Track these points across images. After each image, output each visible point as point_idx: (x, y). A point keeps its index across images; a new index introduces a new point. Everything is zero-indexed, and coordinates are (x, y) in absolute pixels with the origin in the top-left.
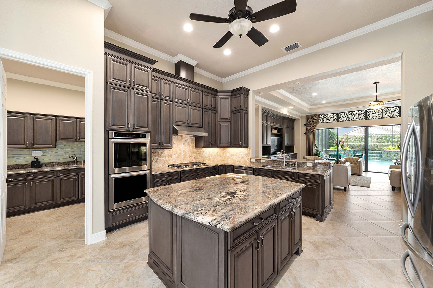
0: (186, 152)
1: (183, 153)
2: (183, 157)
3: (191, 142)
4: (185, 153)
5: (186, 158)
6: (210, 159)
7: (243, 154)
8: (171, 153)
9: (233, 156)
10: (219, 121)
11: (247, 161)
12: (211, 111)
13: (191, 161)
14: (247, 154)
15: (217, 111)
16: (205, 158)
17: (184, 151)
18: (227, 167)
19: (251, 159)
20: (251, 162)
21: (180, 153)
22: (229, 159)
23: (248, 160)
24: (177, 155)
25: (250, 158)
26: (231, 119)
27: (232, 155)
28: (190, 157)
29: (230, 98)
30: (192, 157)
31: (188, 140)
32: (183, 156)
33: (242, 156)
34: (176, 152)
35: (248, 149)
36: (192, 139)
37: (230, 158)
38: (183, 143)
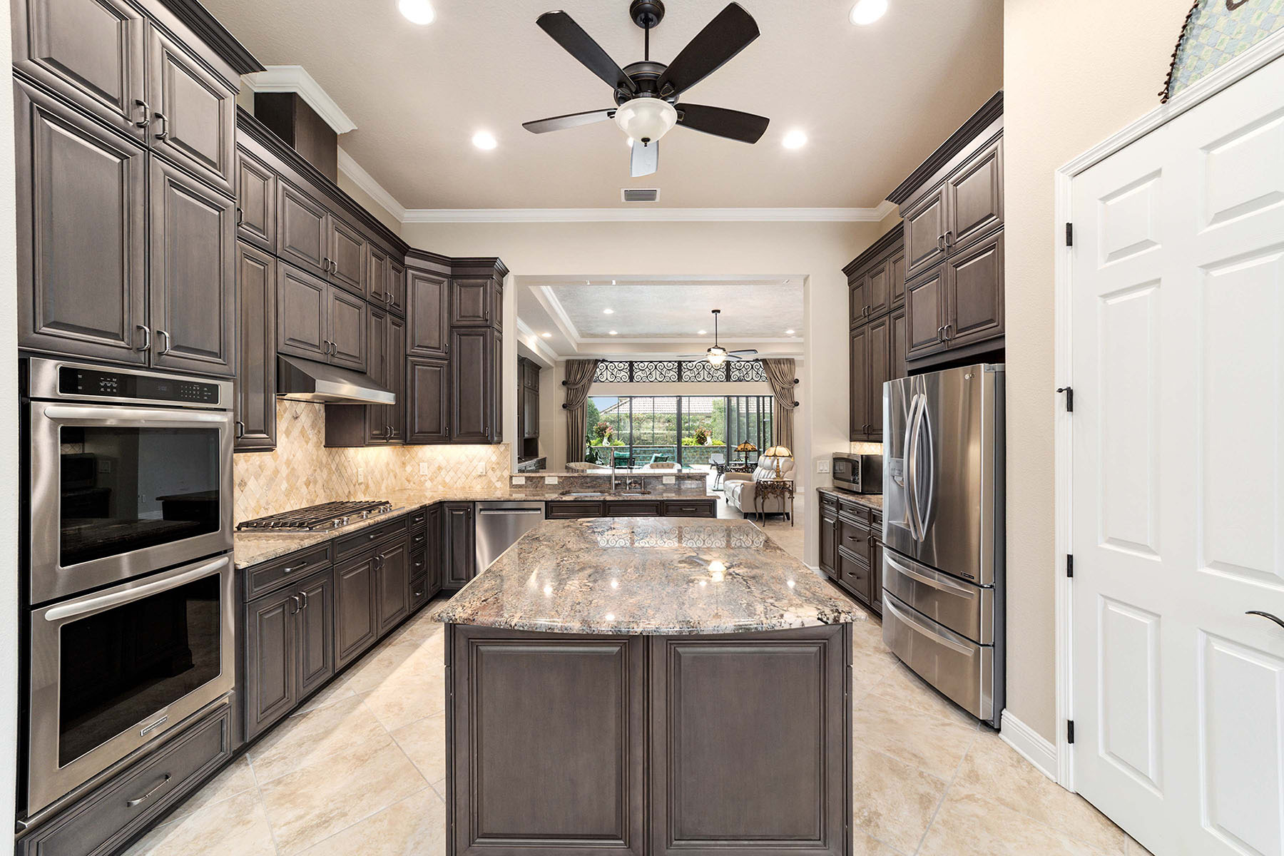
0: (296, 467)
1: (284, 471)
2: (284, 486)
3: (314, 425)
4: (293, 469)
5: (297, 489)
6: (367, 487)
7: (483, 464)
8: (242, 472)
9: (443, 472)
10: (408, 352)
11: (499, 485)
12: (389, 317)
13: (313, 501)
14: (498, 463)
15: (404, 319)
16: (354, 485)
17: (288, 463)
18: (447, 509)
19: (511, 477)
20: (512, 486)
21: (277, 472)
22: (428, 484)
23: (500, 483)
24: (262, 480)
25: (506, 474)
26: (450, 352)
27: (440, 468)
28: (307, 484)
29: (446, 283)
30: (315, 482)
31: (303, 418)
32: (284, 482)
33: (480, 470)
34: (260, 467)
35: (502, 447)
36: (316, 413)
37: (431, 480)
38: (284, 430)
